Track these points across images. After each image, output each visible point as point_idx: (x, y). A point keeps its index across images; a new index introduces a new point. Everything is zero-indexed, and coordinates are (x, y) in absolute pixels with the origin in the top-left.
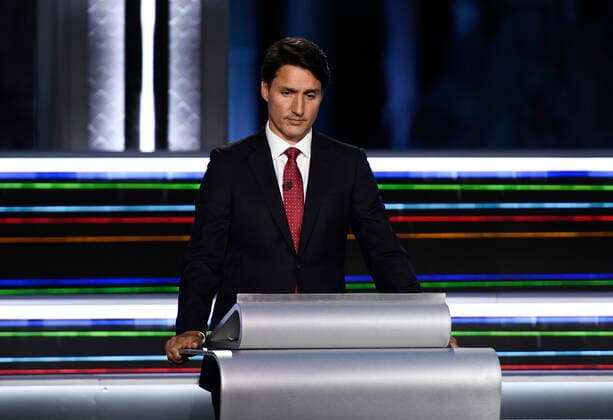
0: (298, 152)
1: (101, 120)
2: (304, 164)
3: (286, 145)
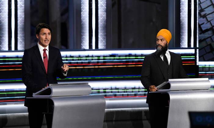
0: (46, 50)
1: (3, 44)
2: (47, 52)
3: (43, 48)
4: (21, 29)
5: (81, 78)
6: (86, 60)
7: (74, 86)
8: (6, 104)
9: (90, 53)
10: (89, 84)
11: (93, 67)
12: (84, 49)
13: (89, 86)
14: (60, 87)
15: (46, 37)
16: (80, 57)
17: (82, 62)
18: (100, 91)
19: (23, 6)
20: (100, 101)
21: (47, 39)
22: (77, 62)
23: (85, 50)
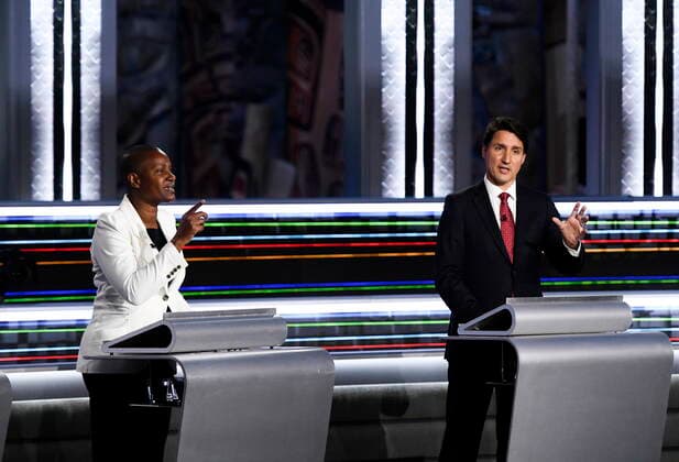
0: (509, 195)
1: (390, 179)
3: (499, 191)
4: (444, 137)
5: (619, 282)
6: (635, 227)
7: (580, 306)
8: (399, 355)
9: (647, 207)
10: (624, 300)
11: (656, 249)
12: (630, 196)
13: (625, 305)
14: (545, 307)
15: (505, 157)
16: (615, 217)
17: (622, 234)
18: (672, 319)
19: (451, 66)
20: (658, 350)
21: (505, 163)
22: (609, 234)
23: (631, 199)
